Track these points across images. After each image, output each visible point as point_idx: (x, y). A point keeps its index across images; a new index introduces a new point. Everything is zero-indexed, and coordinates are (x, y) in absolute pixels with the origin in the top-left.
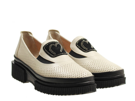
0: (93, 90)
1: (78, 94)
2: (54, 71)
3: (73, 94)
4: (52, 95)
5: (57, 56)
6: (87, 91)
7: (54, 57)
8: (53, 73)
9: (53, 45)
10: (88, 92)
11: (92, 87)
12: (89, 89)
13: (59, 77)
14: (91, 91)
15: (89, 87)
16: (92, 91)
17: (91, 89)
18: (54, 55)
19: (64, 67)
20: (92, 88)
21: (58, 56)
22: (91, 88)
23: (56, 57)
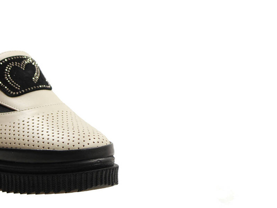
0: (109, 180)
1: (68, 190)
2: (12, 132)
3: (57, 190)
4: (6, 192)
5: (23, 94)
6: (92, 184)
7: (16, 96)
8: (10, 136)
9: (15, 64)
10: (93, 187)
11: (104, 173)
12: (97, 179)
13: (23, 147)
14: (101, 184)
15: (97, 172)
16: (105, 184)
17: (103, 178)
18: (16, 91)
19: (38, 122)
20: (104, 176)
21: (26, 93)
22: (102, 176)
23: (20, 95)
